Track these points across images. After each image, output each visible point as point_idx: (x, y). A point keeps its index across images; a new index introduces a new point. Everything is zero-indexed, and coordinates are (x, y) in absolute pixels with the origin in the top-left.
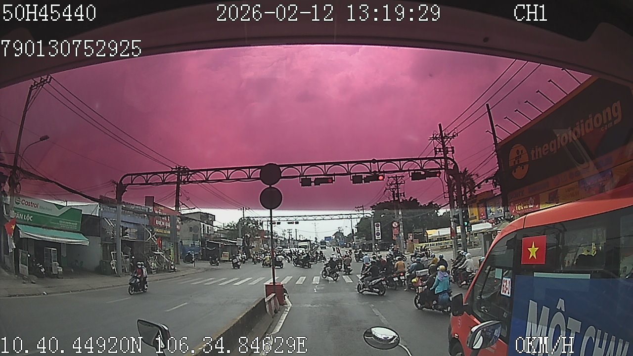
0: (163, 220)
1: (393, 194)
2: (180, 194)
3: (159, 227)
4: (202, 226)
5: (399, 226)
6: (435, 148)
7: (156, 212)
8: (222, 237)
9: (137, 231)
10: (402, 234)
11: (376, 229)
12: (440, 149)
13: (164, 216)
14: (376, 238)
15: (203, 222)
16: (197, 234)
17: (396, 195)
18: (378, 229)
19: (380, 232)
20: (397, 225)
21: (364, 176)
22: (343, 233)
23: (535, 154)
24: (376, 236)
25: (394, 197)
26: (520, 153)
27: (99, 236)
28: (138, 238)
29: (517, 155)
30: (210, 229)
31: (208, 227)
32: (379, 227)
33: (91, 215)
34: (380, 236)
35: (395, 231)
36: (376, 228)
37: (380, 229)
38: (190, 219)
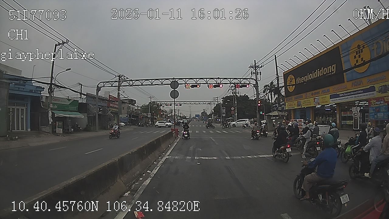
0: (113, 104)
1: (233, 92)
2: (120, 90)
3: (112, 107)
6: (252, 72)
7: (110, 99)
12: (254, 72)
15: (130, 104)
19: (225, 112)
20: (234, 109)
21: (214, 85)
24: (223, 115)
25: (233, 93)
27: (87, 113)
28: (103, 113)
31: (132, 107)
33: (82, 103)
35: (233, 113)
36: (223, 110)
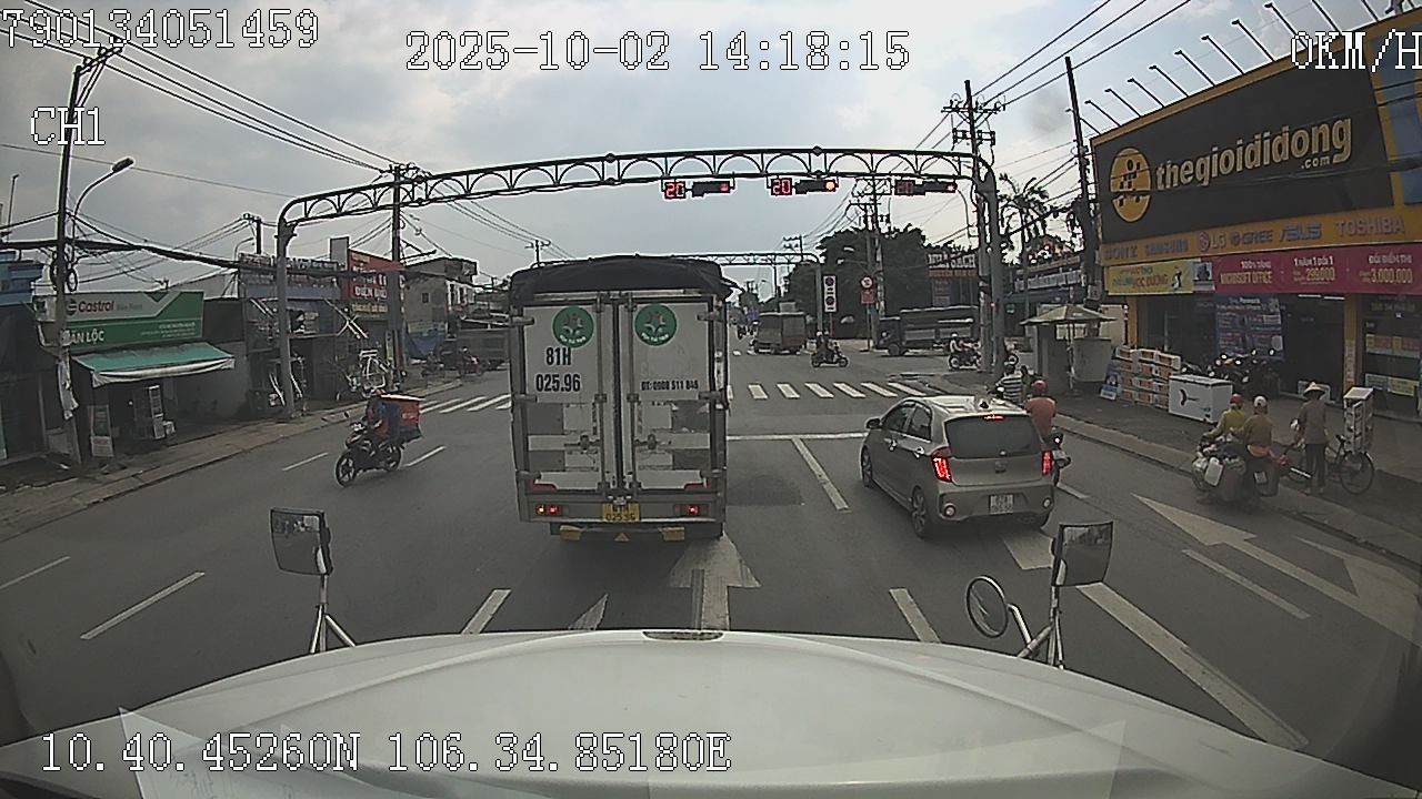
0: (369, 285)
1: (866, 217)
2: (402, 225)
3: (362, 301)
4: (449, 288)
5: (875, 286)
6: (955, 130)
7: (355, 269)
8: (491, 308)
9: (317, 314)
10: (882, 303)
11: (826, 291)
12: (964, 132)
13: (369, 275)
14: (827, 310)
15: (451, 280)
16: (440, 306)
17: (869, 219)
18: (830, 291)
19: (834, 296)
20: (870, 282)
21: (796, 180)
22: (756, 295)
23: (1164, 176)
24: (827, 306)
25: (866, 222)
26: (1134, 169)
27: (243, 340)
28: (321, 331)
29: (1128, 172)
30: (465, 293)
31: (461, 290)
32: (834, 287)
33: (221, 299)
34: (834, 305)
35: (866, 298)
36: (826, 287)
37: (834, 291)
38: (426, 275)
